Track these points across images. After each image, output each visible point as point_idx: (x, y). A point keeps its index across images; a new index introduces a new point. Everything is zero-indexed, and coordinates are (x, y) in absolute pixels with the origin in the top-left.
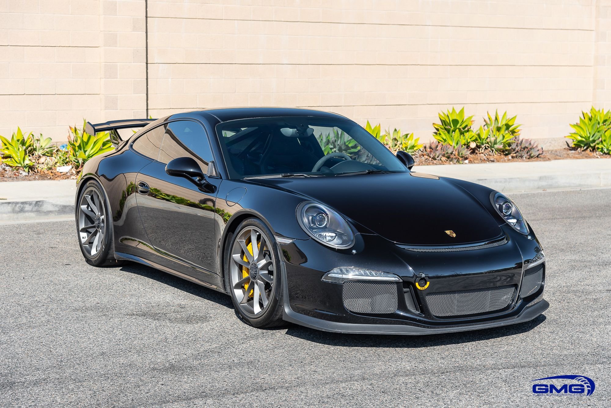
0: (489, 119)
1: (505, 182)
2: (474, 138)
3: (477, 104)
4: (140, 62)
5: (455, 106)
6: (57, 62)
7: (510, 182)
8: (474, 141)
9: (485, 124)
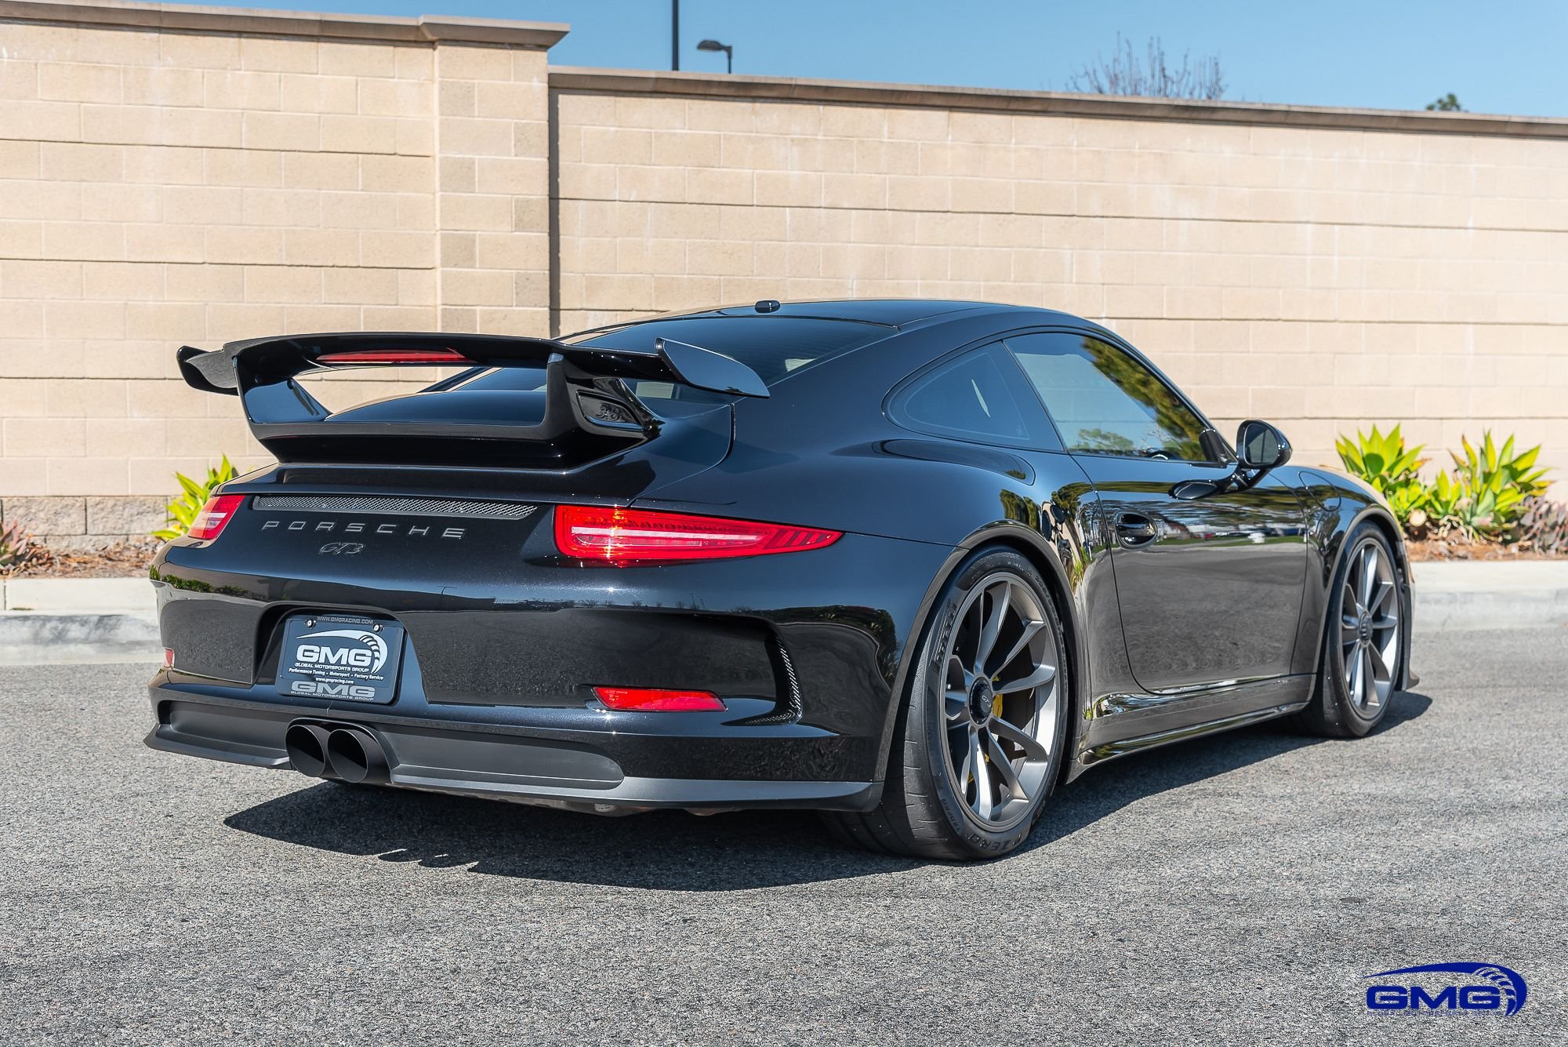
0: (1467, 453)
1: (1450, 602)
2: (1421, 502)
3: (1441, 419)
4: (535, 306)
5: (1379, 424)
6: (325, 303)
7: (1465, 603)
8: (1422, 508)
9: (1456, 467)
